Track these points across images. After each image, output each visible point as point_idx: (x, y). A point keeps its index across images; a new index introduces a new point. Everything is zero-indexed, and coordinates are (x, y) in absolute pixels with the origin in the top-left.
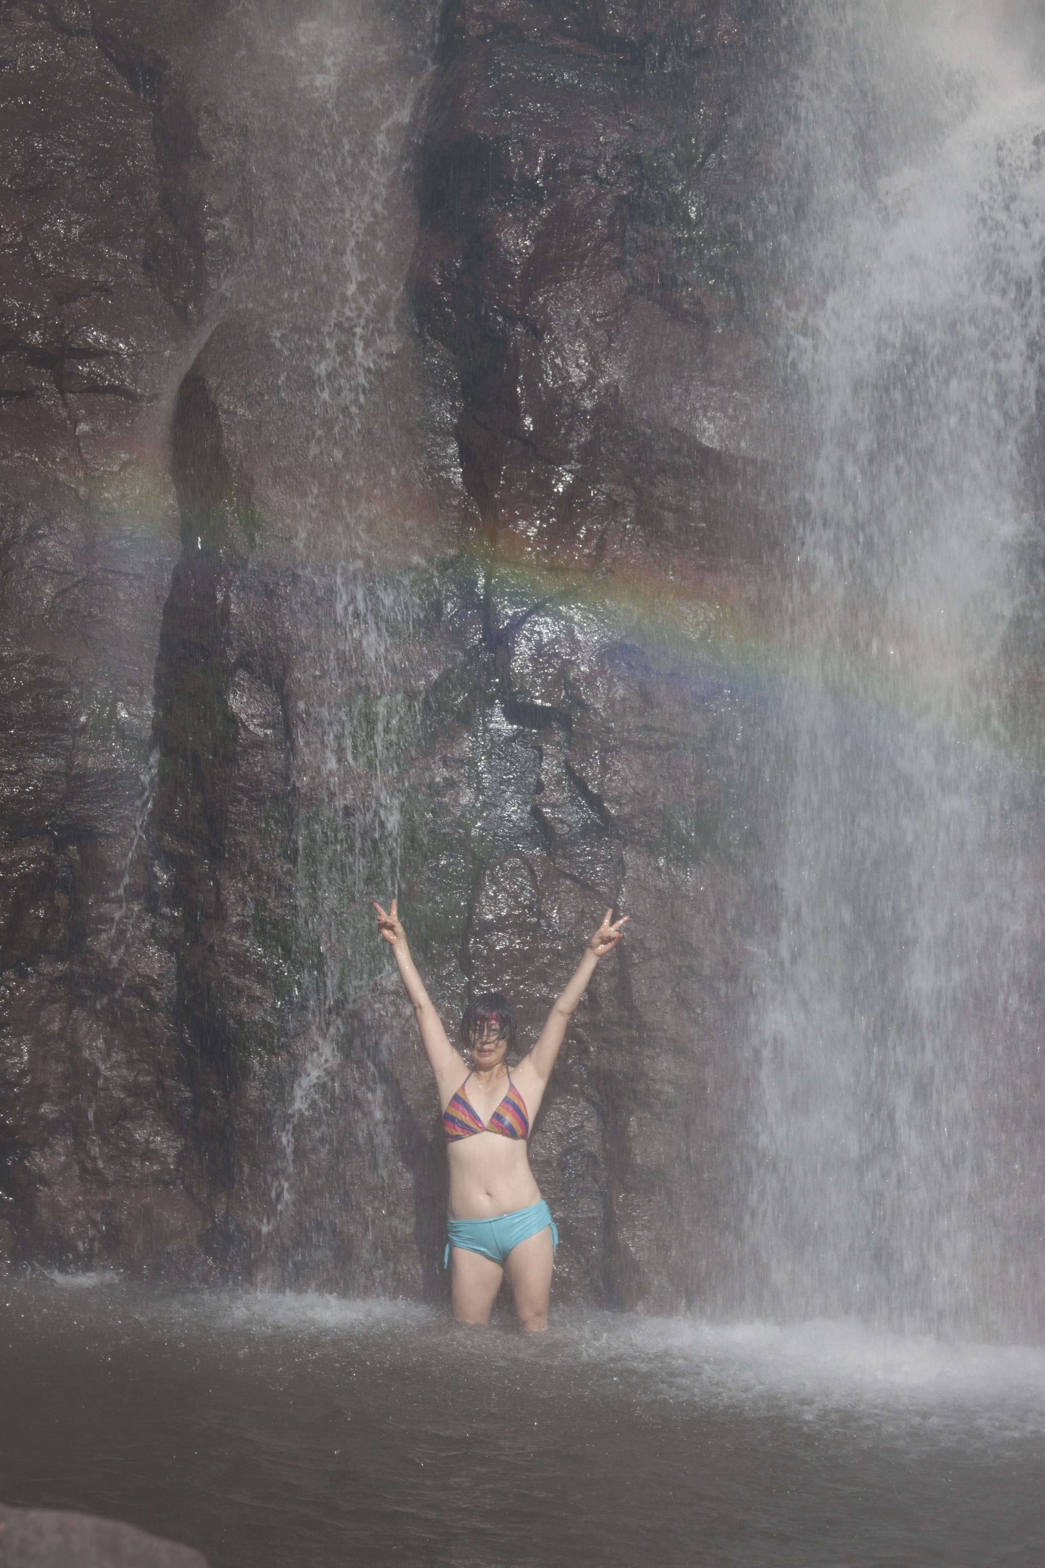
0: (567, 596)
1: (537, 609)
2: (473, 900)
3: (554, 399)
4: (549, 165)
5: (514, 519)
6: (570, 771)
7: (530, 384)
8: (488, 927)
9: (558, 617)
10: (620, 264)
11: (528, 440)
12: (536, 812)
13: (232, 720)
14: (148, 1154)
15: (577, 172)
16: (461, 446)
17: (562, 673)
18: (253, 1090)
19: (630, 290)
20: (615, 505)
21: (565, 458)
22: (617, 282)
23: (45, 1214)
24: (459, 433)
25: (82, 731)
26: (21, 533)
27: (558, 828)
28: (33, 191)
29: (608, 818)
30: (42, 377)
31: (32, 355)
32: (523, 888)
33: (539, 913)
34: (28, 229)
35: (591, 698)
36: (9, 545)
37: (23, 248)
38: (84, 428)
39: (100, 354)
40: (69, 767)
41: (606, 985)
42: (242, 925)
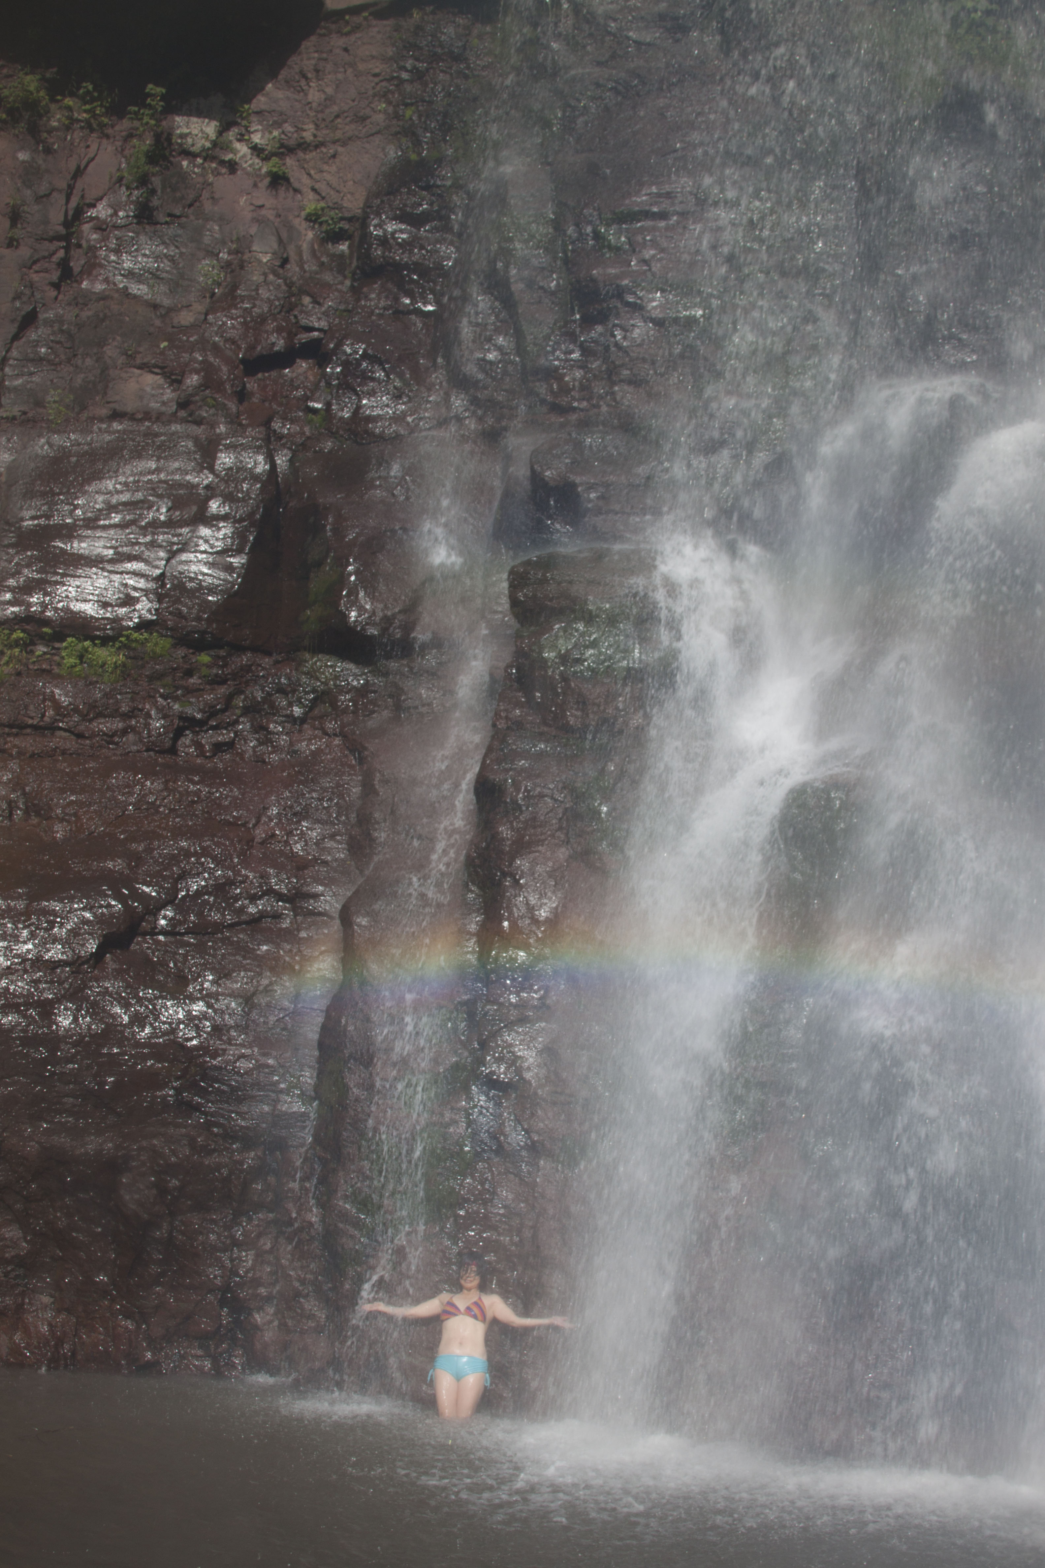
1: (505, 1028)
4: (528, 792)
7: (510, 907)
10: (565, 842)
11: (506, 935)
13: (347, 1087)
14: (311, 1317)
15: (541, 796)
16: (478, 942)
17: (513, 1063)
19: (569, 858)
22: (562, 853)
23: (258, 1346)
24: (478, 934)
25: (281, 1091)
26: (261, 988)
27: (506, 1146)
28: (295, 814)
29: (533, 1142)
30: (285, 908)
31: (280, 897)
32: (487, 1179)
33: (494, 1193)
34: (290, 833)
35: (528, 1075)
36: (254, 994)
37: (287, 843)
38: (303, 934)
39: (316, 896)
40: (274, 1110)
41: (527, 1233)
42: (345, 1196)
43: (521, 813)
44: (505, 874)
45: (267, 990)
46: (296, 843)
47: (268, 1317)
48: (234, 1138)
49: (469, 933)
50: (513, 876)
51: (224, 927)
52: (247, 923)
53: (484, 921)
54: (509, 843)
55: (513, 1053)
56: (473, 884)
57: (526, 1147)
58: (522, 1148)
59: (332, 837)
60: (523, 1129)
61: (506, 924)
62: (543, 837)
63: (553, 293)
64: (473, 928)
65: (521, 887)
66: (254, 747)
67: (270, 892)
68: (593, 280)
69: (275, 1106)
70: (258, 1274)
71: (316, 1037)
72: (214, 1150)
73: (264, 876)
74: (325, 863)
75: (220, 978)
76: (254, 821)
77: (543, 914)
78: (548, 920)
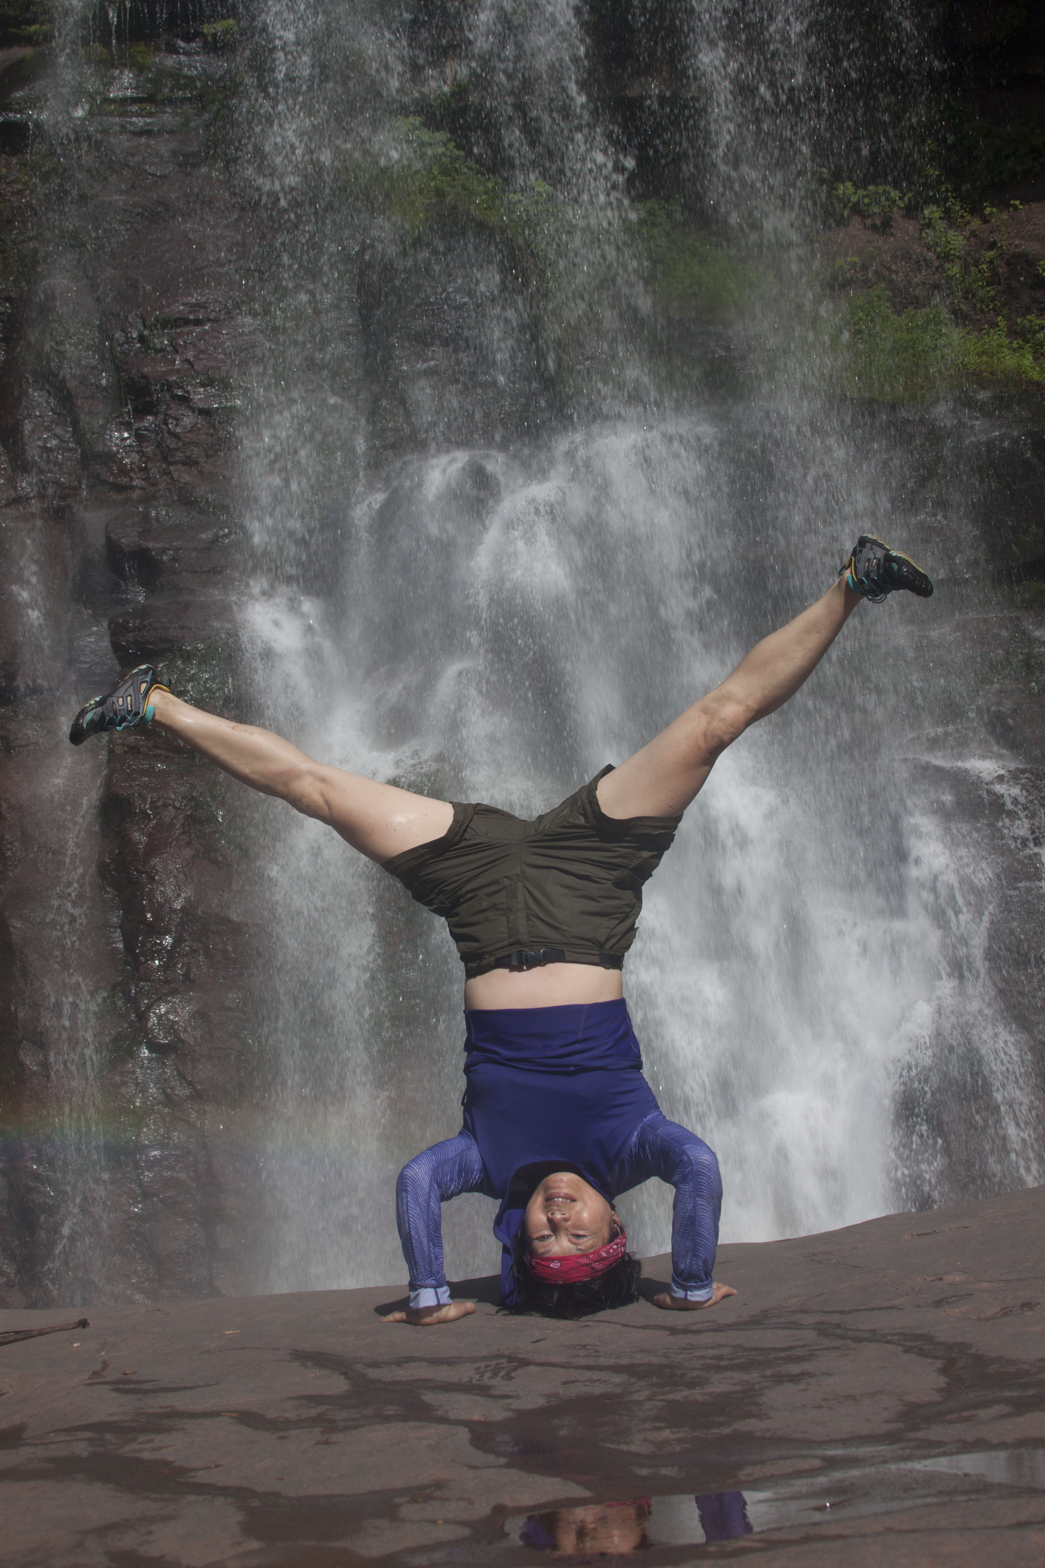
0: (174, 992)
1: (160, 1000)
2: (138, 1135)
3: (161, 906)
4: (153, 803)
5: (147, 961)
6: (178, 1071)
7: (150, 900)
8: (145, 1147)
9: (167, 1002)
10: (189, 844)
11: (149, 925)
12: (165, 1092)
13: (22, 1065)
15: (165, 806)
16: (122, 932)
17: (172, 1027)
18: (43, 1235)
19: (194, 856)
20: (194, 951)
21: (167, 932)
22: (188, 853)
24: (122, 927)
29: (197, 1091)
35: (185, 1038)
41: (202, 1168)
42: (32, 1158)
43: (150, 820)
44: (140, 872)
49: (113, 926)
50: (148, 874)
53: (124, 914)
54: (142, 847)
55: (171, 1019)
56: (109, 886)
57: (190, 1097)
61: (148, 915)
62: (170, 840)
63: (105, 389)
64: (115, 921)
65: (157, 882)
68: (144, 377)
78: (183, 909)
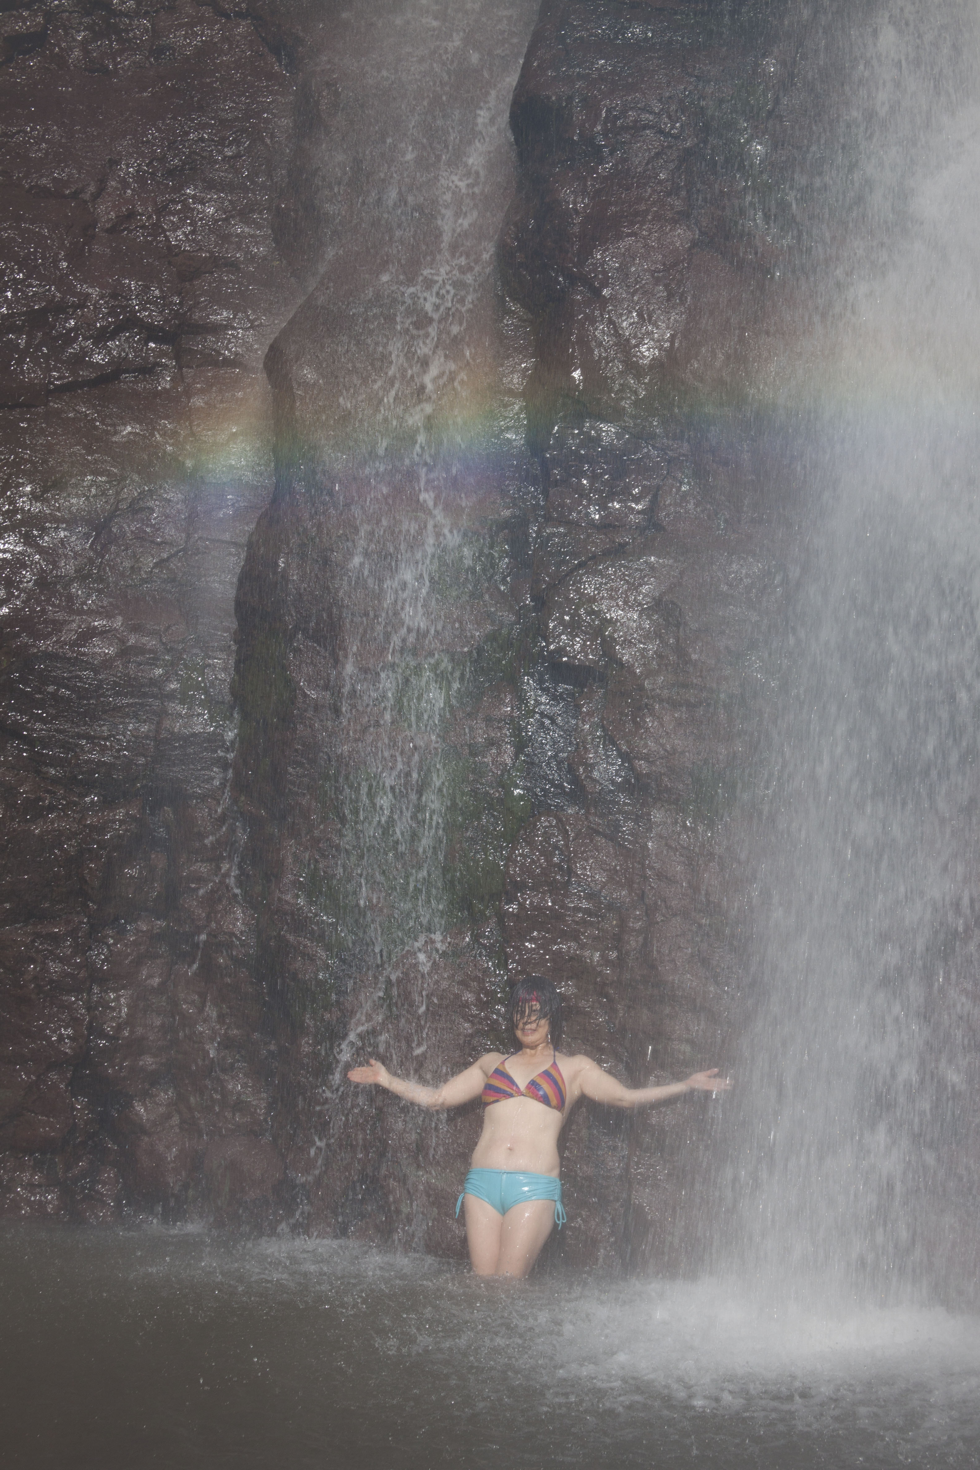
0: (617, 553)
1: (581, 567)
3: (608, 355)
4: (612, 120)
6: (604, 729)
7: (584, 341)
10: (684, 216)
11: (577, 396)
13: (293, 686)
16: (526, 408)
18: (306, 1046)
19: (693, 244)
22: (680, 236)
23: (144, 1162)
24: (526, 394)
25: (171, 696)
26: (123, 506)
27: (589, 787)
28: (170, 173)
29: (638, 776)
30: (163, 354)
31: (151, 333)
32: (556, 847)
33: (570, 872)
34: (162, 211)
35: (626, 656)
36: (110, 518)
37: (157, 229)
38: (198, 402)
39: (217, 329)
40: (158, 731)
41: (633, 943)
42: (296, 884)
43: (601, 161)
44: (573, 279)
45: (136, 509)
46: (175, 228)
47: (162, 1110)
48: (89, 786)
49: (510, 392)
50: (588, 283)
51: (49, 392)
52: (92, 383)
53: (536, 368)
54: (578, 220)
55: (597, 614)
56: (514, 299)
57: (626, 787)
58: (620, 787)
59: (244, 216)
60: (620, 754)
61: (577, 374)
62: (643, 207)
64: (516, 381)
65: (604, 302)
66: (85, 43)
67: (131, 322)
69: (159, 723)
70: (140, 1031)
71: (232, 593)
72: (51, 808)
73: (117, 293)
74: (233, 266)
75: (45, 490)
76: (92, 189)
77: (647, 351)
78: (656, 364)
